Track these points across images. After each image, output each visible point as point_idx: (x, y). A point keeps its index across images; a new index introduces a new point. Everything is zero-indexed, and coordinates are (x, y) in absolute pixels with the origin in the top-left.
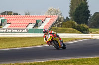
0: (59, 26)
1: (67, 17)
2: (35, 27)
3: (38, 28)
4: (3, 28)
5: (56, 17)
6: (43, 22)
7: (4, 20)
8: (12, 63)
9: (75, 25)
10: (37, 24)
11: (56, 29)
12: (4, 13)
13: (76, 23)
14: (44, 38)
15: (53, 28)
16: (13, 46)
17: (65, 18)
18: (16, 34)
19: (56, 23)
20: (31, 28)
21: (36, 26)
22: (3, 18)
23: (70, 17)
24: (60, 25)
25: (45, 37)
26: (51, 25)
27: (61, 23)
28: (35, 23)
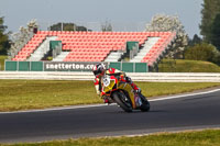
0: (176, 56)
1: (196, 36)
2: (123, 57)
3: (131, 61)
4: (54, 60)
5: (172, 36)
6: (141, 47)
7: (57, 42)
8: (73, 140)
9: (213, 54)
10: (128, 51)
11: (170, 63)
12: (56, 28)
13: (215, 50)
14: (97, 87)
15: (164, 60)
16: (75, 102)
17: (192, 38)
18: (82, 73)
19: (170, 48)
20: (116, 61)
21: (126, 56)
22: (54, 39)
23: (201, 37)
24: (179, 53)
25: (99, 83)
26: (159, 53)
27: (182, 49)
28: (124, 49)
